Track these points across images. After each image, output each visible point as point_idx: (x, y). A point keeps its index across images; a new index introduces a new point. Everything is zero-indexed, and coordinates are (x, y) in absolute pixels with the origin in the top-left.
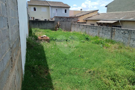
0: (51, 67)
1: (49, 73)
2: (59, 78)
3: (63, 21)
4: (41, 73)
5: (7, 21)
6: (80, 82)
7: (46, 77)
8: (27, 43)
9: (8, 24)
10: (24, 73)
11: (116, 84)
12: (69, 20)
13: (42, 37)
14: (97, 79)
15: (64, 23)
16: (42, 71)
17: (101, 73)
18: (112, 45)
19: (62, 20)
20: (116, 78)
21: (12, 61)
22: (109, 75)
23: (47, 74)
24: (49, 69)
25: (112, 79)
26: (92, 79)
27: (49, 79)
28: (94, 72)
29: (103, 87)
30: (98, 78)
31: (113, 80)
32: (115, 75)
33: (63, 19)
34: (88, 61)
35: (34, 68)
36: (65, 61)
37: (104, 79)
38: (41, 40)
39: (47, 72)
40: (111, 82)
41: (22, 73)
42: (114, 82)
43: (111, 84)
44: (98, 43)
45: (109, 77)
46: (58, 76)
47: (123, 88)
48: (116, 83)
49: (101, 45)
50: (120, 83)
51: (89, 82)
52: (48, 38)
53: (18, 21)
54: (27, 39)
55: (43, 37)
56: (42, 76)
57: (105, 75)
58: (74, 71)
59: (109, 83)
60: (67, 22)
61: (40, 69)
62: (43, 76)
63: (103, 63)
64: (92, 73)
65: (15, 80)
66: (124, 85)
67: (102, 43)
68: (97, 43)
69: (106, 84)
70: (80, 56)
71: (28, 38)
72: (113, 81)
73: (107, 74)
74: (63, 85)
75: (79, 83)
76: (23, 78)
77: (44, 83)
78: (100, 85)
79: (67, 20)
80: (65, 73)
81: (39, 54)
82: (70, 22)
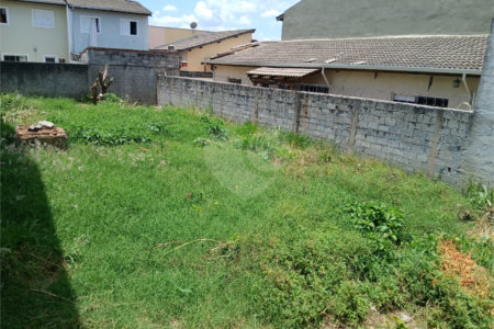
0: (71, 248)
1: (64, 272)
2: (107, 287)
3: (125, 66)
4: (27, 275)
6: (187, 291)
7: (52, 288)
11: (309, 283)
12: (146, 62)
13: (32, 127)
14: (248, 273)
15: (128, 73)
16: (30, 266)
17: (262, 249)
18: (299, 151)
19: (118, 60)
20: (311, 263)
22: (288, 253)
23: (55, 274)
24: (66, 255)
25: (296, 268)
26: (230, 275)
27: (65, 295)
28: (238, 248)
29: (266, 299)
30: (251, 268)
31: (300, 271)
32: (306, 253)
33: (123, 56)
34: (218, 213)
36: (134, 220)
37: (270, 271)
39: (53, 269)
40: (295, 278)
42: (303, 277)
43: (294, 286)
44: (254, 145)
45: (287, 262)
46: (100, 280)
47: (333, 293)
48: (310, 279)
49: (264, 154)
50: (322, 276)
51: (221, 286)
52: (61, 131)
55: (36, 130)
56: (34, 285)
57: (274, 257)
58: (165, 253)
59: (286, 282)
60: (141, 72)
61: (25, 259)
62: (40, 288)
63: (270, 213)
64: (232, 255)
66: (334, 283)
67: (266, 148)
68: (251, 146)
69: (277, 286)
70: (192, 196)
72: (302, 273)
73: (282, 252)
74: (119, 311)
75: (182, 295)
77: (42, 315)
78: (257, 292)
79: (141, 62)
80: (132, 264)
81: (18, 198)
82: (152, 70)
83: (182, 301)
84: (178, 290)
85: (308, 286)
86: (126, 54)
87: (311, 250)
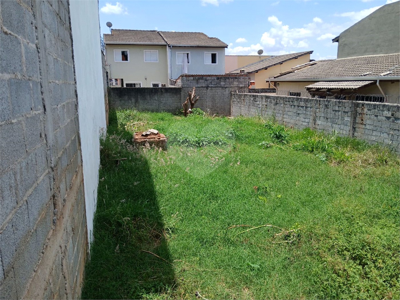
0: (170, 222)
1: (164, 241)
2: (195, 255)
3: (207, 87)
4: (140, 239)
5: (42, 93)
6: (256, 266)
7: (156, 251)
8: (102, 152)
9: (43, 99)
10: (91, 238)
11: (366, 274)
12: (222, 83)
13: (144, 133)
14: (308, 259)
15: (209, 92)
16: (142, 232)
17: (322, 239)
18: (356, 154)
19: (202, 83)
20: (369, 255)
21: (55, 204)
22: (346, 245)
23: (158, 241)
24: (166, 227)
25: (354, 259)
26: (292, 258)
27: (165, 257)
28: (299, 236)
29: (325, 283)
30: (311, 255)
31: (358, 262)
32: (364, 246)
33: (206, 80)
34: (281, 204)
35: (119, 225)
36: (214, 205)
37: (330, 259)
38: (143, 143)
39: (157, 236)
40: (353, 268)
41: (87, 238)
42: (360, 267)
43: (352, 274)
44: (313, 148)
45: (345, 252)
46: (189, 249)
47: (391, 286)
48: (367, 270)
49: (322, 156)
50: (379, 269)
51: (284, 266)
52: (162, 137)
53: (76, 91)
54: (101, 141)
55: (147, 135)
57: (333, 247)
59: (345, 270)
60: (219, 91)
61: (139, 228)
62: (148, 249)
63: (328, 208)
64: (294, 241)
65: (62, 259)
66: (392, 277)
67: (324, 150)
68: (310, 149)
69: (335, 272)
70: (258, 189)
71: (104, 138)
72: (360, 264)
73: (340, 243)
74: (203, 274)
75: (252, 269)
76: (87, 254)
77: (149, 270)
78: (316, 275)
79: (219, 83)
80: (213, 239)
81: (135, 184)
82: (227, 89)
83: (251, 273)
84: (248, 265)
85: (365, 276)
86: (208, 78)
87: (369, 244)
